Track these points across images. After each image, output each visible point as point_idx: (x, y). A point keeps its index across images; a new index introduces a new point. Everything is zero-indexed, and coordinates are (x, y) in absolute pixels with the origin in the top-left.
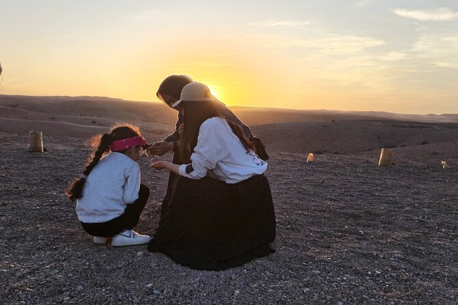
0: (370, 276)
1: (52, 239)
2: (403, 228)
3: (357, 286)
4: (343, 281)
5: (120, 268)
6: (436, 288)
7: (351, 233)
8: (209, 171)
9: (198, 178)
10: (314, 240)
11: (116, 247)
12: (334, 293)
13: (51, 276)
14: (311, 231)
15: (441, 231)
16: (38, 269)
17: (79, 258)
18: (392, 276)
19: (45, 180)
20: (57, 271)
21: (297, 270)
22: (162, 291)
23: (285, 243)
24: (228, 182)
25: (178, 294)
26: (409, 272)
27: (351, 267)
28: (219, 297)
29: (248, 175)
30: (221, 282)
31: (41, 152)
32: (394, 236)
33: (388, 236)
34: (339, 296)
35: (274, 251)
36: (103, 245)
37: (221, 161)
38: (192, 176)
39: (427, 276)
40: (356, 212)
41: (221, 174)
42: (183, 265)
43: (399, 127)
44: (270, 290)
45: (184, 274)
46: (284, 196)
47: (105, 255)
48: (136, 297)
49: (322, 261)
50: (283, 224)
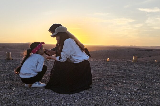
0: (126, 95)
1: (10, 86)
2: (140, 80)
3: (121, 98)
4: (116, 96)
5: (33, 94)
6: (150, 98)
7: (120, 82)
8: (67, 59)
9: (64, 62)
10: (106, 84)
11: (33, 88)
12: (112, 100)
13: (7, 97)
14: (106, 82)
15: (153, 81)
16: (3, 95)
17: (19, 91)
18: (134, 95)
19: (10, 68)
20: (9, 95)
21: (99, 93)
22: (48, 101)
23: (96, 85)
24: (75, 63)
25: (54, 102)
26: (141, 93)
27: (119, 92)
28: (69, 102)
29: (82, 60)
30: (71, 98)
31: (10, 59)
32: (136, 83)
33: (134, 83)
34: (114, 101)
35: (91, 88)
36: (28, 87)
37: (72, 55)
38: (61, 61)
39: (147, 95)
40: (123, 76)
41: (72, 60)
42: (57, 93)
43: (141, 51)
44: (88, 100)
45: (57, 95)
46: (97, 71)
47: (28, 90)
48: (38, 103)
49: (109, 90)
50: (96, 80)
